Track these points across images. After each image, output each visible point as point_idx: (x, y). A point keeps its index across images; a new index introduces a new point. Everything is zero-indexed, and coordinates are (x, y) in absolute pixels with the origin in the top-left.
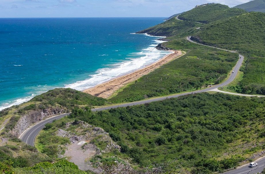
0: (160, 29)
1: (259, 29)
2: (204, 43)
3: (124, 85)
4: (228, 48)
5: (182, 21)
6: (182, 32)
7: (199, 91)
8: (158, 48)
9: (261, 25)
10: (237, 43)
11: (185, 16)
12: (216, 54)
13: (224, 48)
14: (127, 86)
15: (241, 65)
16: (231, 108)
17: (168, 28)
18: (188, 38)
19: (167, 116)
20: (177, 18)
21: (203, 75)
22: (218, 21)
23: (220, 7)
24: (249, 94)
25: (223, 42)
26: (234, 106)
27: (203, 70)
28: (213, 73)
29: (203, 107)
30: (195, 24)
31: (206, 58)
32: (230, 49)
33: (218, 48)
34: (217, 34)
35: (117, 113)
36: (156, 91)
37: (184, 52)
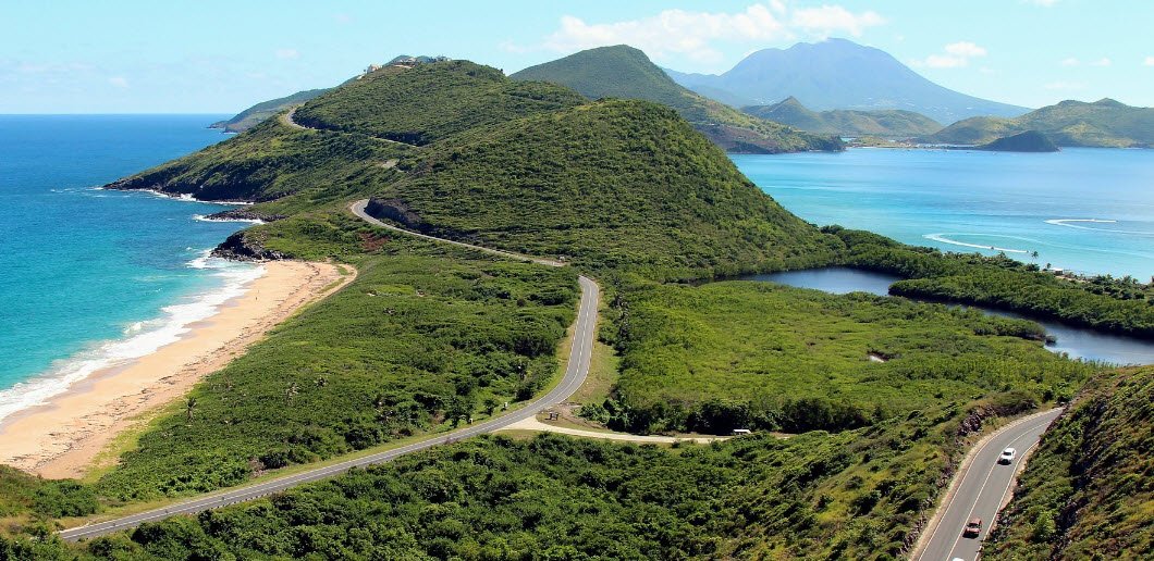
0: (217, 169)
1: (645, 172)
2: (426, 228)
3: (134, 422)
4: (529, 250)
5: (314, 130)
6: (320, 181)
7: (464, 432)
8: (228, 252)
9: (652, 153)
10: (560, 228)
11: (323, 111)
12: (487, 272)
13: (512, 249)
14: (151, 423)
15: (600, 319)
16: (625, 493)
17: (255, 165)
18: (357, 208)
19: (377, 540)
20: (287, 120)
21: (464, 363)
22: (476, 137)
23: (472, 74)
24: (660, 433)
25: (507, 221)
26: (635, 482)
27: (455, 344)
28: (498, 354)
29: (513, 496)
30: (374, 148)
31: (450, 291)
32: (537, 254)
33: (488, 251)
34: (479, 191)
35: (176, 544)
36: (292, 440)
37: (348, 268)
